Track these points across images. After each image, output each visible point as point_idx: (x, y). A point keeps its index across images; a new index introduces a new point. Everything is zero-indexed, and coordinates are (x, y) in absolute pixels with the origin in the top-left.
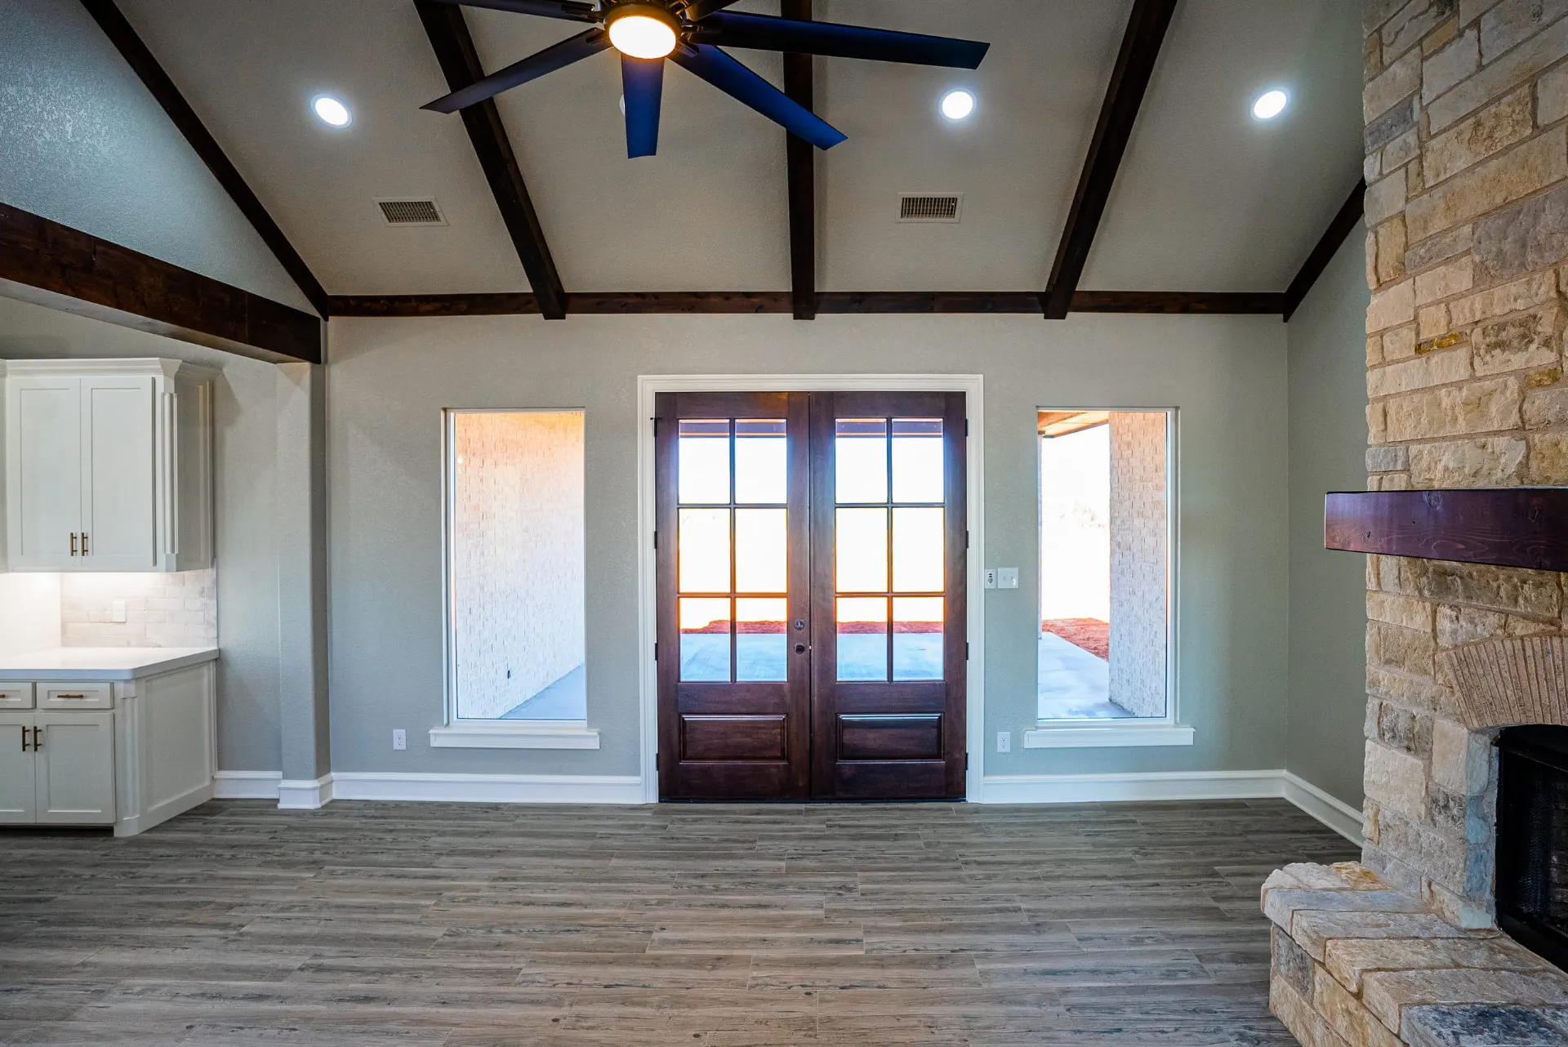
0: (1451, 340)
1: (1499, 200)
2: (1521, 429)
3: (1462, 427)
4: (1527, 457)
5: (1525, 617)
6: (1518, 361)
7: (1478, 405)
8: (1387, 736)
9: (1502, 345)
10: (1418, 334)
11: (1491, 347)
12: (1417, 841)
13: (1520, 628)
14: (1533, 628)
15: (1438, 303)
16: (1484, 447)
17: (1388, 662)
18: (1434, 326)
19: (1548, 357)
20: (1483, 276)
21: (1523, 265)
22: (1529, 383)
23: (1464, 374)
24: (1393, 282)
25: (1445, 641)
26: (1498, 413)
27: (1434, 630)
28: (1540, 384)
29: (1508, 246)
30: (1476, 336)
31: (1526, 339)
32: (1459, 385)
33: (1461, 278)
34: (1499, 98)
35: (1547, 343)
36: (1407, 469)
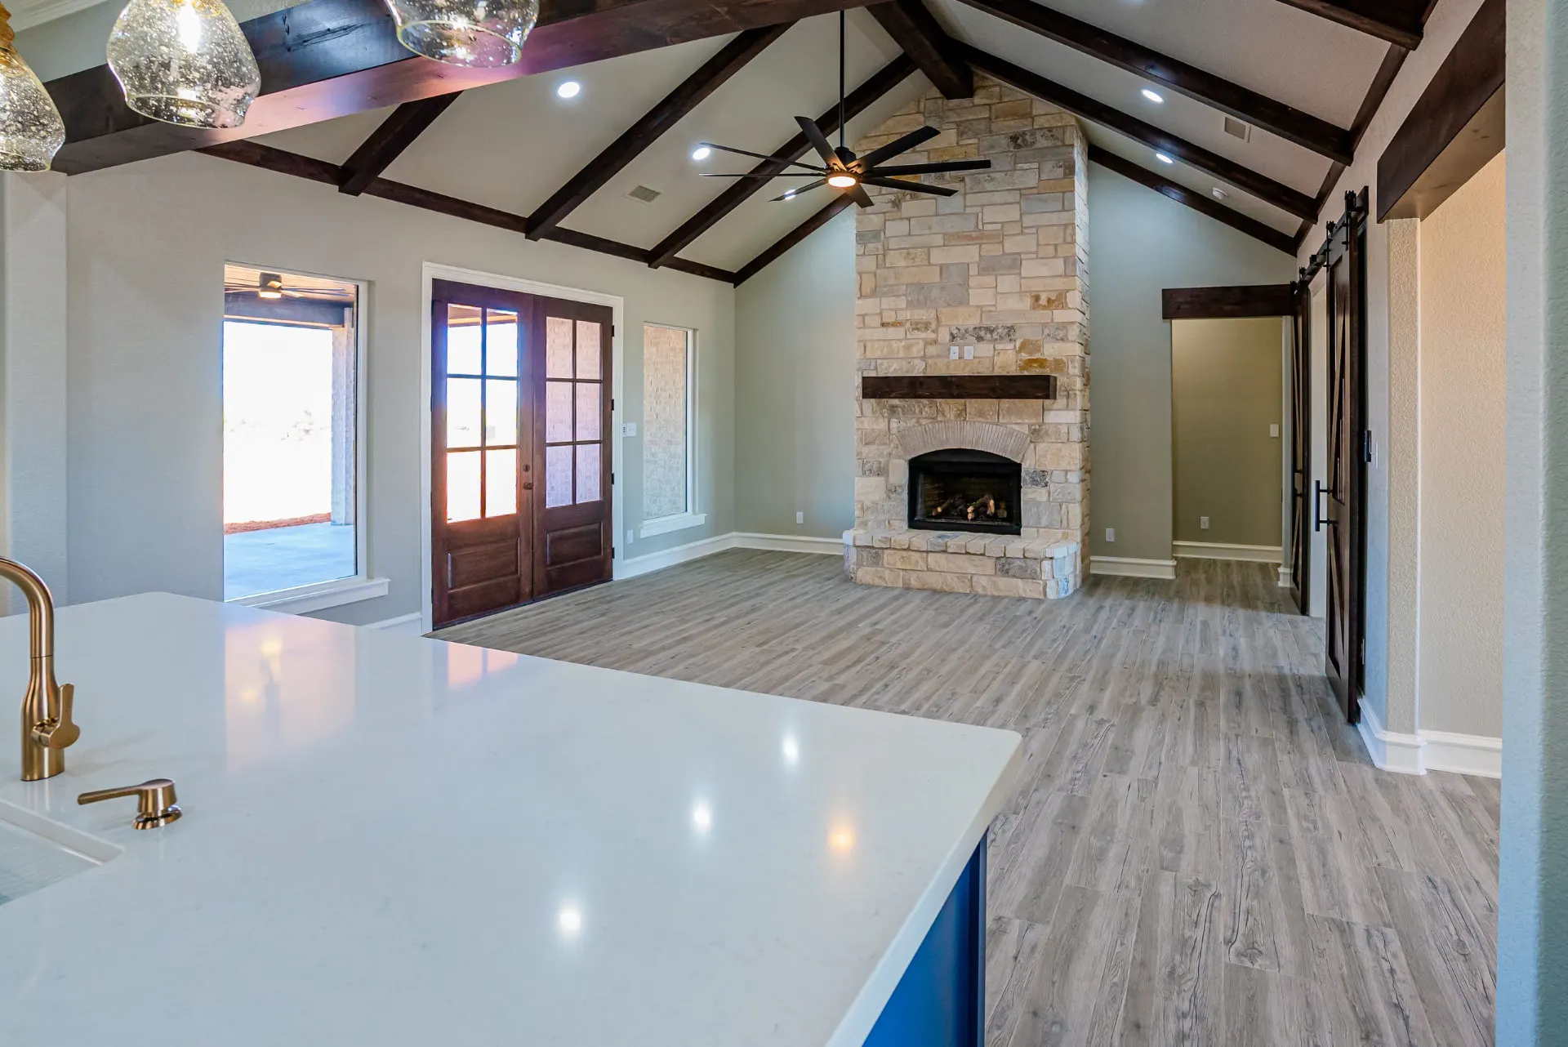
0: (897, 324)
1: (916, 281)
2: (924, 358)
3: (901, 354)
4: (926, 366)
5: (925, 418)
6: (923, 335)
7: (908, 348)
8: (867, 473)
9: (918, 329)
10: (882, 319)
11: (913, 329)
12: (882, 508)
13: (924, 422)
14: (929, 421)
15: (892, 310)
16: (909, 362)
17: (866, 444)
18: (889, 317)
19: (933, 336)
20: (910, 305)
21: (926, 304)
22: (927, 343)
23: (902, 336)
24: (866, 297)
25: (894, 431)
26: (916, 351)
27: (889, 428)
28: (931, 344)
29: (921, 297)
30: (908, 325)
31: (927, 329)
32: (900, 340)
33: (902, 303)
34: (917, 248)
35: (933, 331)
36: (876, 369)
